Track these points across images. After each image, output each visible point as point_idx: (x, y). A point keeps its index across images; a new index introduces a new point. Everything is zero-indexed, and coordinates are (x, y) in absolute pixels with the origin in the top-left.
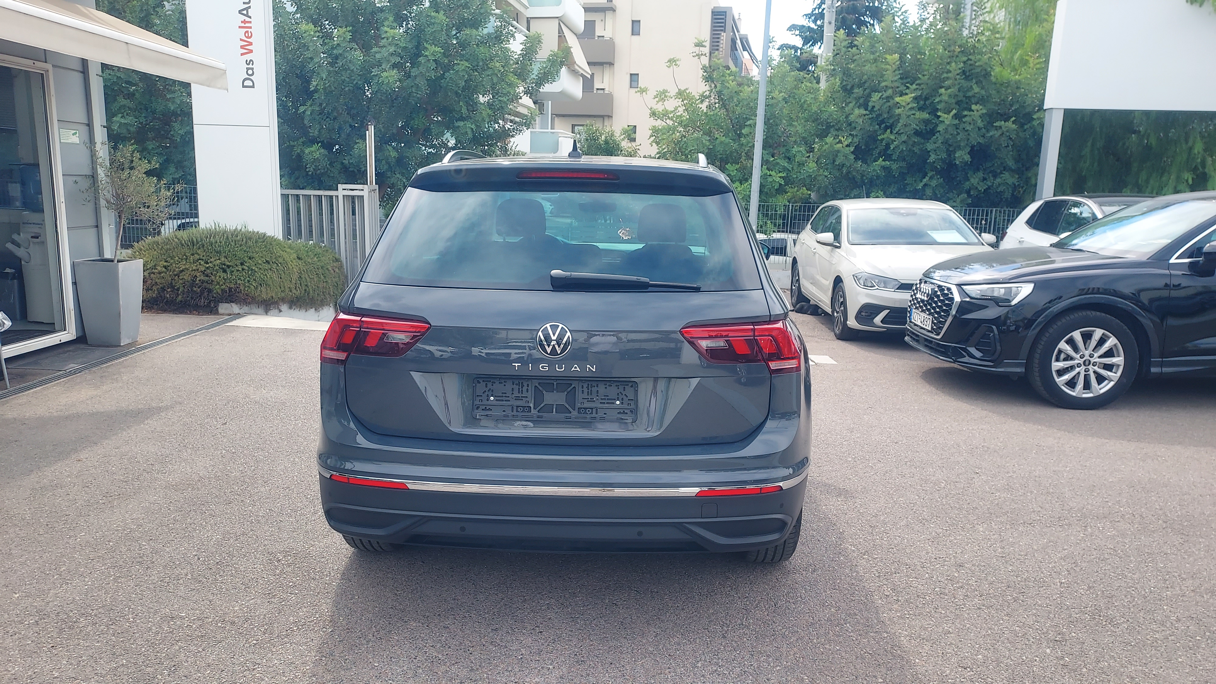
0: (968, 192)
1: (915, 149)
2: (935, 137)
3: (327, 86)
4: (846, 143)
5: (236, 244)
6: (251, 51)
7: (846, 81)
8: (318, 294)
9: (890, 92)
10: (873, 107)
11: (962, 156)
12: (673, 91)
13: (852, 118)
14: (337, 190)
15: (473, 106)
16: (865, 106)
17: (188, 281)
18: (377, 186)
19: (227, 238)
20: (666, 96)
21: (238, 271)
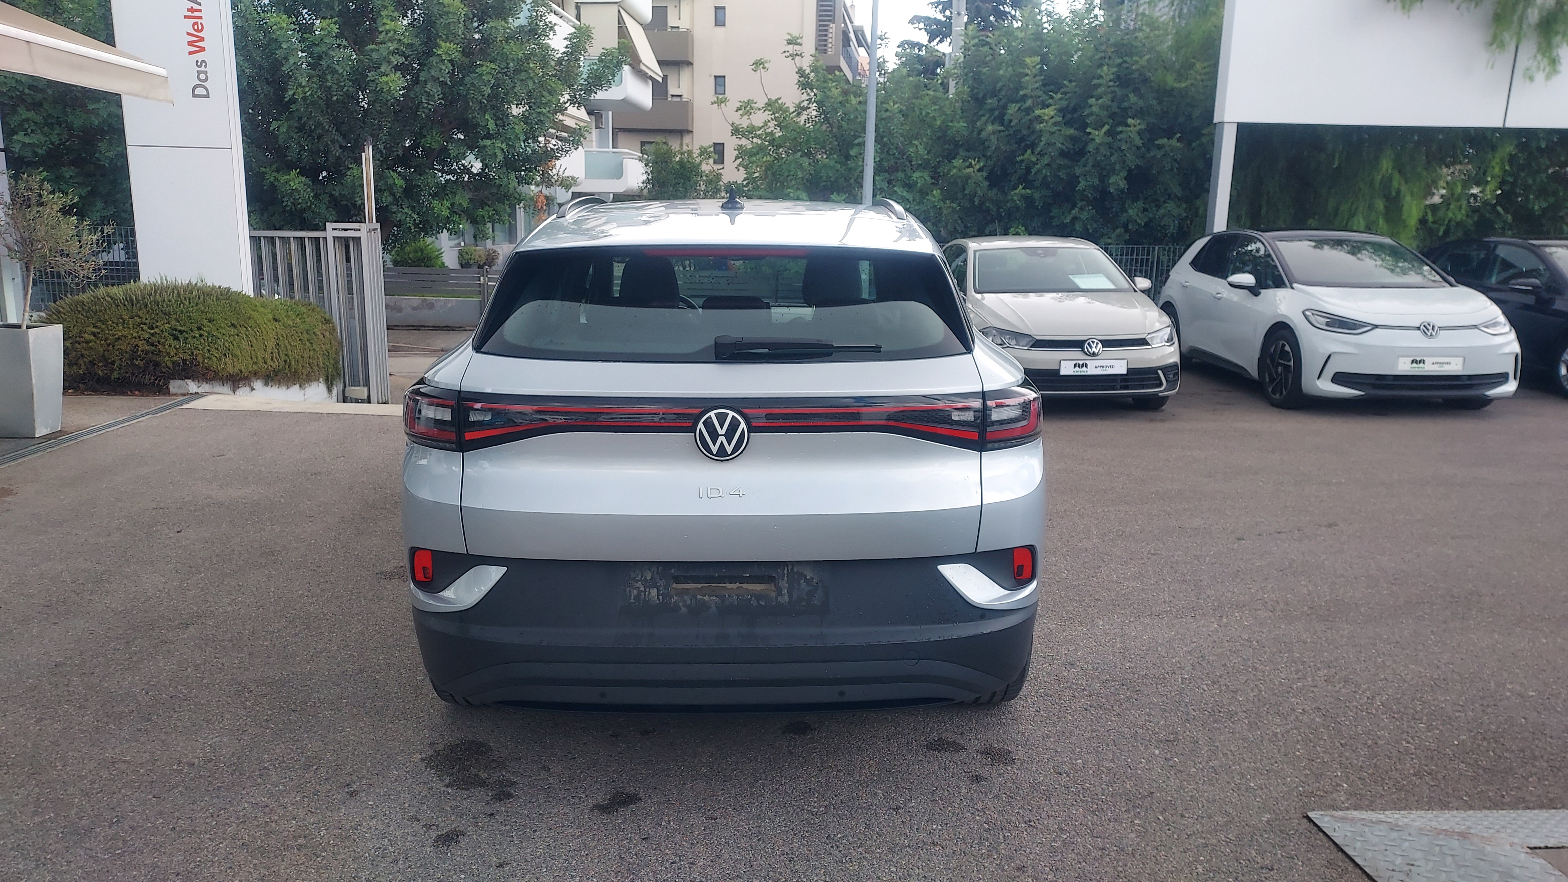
0: (1126, 227)
1: (1060, 174)
2: (1084, 159)
3: (308, 94)
4: (978, 167)
5: (190, 303)
6: (203, 49)
7: (977, 88)
8: (303, 366)
9: (1029, 102)
10: (1011, 121)
11: (1118, 182)
12: (761, 102)
13: (984, 135)
14: (325, 229)
15: (502, 118)
16: (1000, 120)
17: (126, 352)
18: (379, 224)
19: (179, 295)
20: (752, 108)
21: (194, 337)
